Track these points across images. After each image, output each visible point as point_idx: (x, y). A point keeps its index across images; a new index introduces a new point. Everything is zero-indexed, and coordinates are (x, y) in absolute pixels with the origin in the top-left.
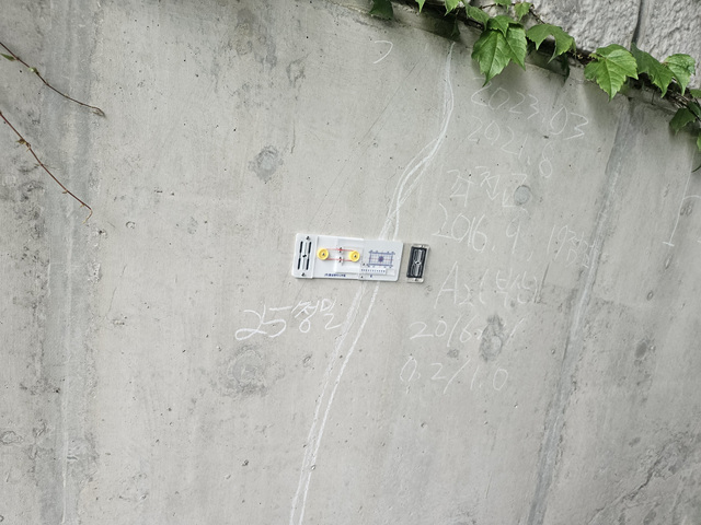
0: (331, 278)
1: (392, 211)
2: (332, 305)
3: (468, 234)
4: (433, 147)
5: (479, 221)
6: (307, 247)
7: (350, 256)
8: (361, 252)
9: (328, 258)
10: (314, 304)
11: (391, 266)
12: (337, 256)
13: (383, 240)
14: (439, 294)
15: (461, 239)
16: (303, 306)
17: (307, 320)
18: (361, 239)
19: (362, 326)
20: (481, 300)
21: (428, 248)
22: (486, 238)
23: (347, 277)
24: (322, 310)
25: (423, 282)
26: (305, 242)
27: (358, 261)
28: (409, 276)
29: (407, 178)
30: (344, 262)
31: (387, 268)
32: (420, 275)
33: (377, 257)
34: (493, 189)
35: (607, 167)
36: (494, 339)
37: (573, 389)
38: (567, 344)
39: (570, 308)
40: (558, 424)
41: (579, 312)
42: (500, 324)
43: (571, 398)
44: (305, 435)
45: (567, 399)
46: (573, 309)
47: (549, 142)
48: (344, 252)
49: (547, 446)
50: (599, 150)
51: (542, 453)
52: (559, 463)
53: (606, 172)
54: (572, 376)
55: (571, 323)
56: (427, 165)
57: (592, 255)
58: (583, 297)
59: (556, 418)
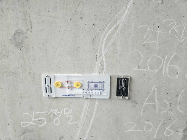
0: (66, 97)
1: (100, 57)
2: (70, 111)
3: (162, 67)
4: (124, 12)
5: (171, 58)
6: (49, 81)
7: (74, 85)
8: (82, 82)
9: (62, 87)
10: (59, 110)
11: (104, 90)
12: (67, 85)
13: (96, 74)
14: (144, 106)
15: (157, 71)
16: (54, 112)
17: (57, 119)
18: (81, 75)
19: (91, 123)
20: (179, 110)
21: (129, 78)
22: (178, 68)
23: (76, 96)
24: (65, 114)
25: (129, 99)
26: (47, 78)
27: (80, 88)
28: (118, 95)
29: (107, 35)
30: (71, 88)
31: (101, 91)
32: (126, 94)
33: (93, 84)
34: (180, 34)
48: (71, 83)
56: (121, 25)
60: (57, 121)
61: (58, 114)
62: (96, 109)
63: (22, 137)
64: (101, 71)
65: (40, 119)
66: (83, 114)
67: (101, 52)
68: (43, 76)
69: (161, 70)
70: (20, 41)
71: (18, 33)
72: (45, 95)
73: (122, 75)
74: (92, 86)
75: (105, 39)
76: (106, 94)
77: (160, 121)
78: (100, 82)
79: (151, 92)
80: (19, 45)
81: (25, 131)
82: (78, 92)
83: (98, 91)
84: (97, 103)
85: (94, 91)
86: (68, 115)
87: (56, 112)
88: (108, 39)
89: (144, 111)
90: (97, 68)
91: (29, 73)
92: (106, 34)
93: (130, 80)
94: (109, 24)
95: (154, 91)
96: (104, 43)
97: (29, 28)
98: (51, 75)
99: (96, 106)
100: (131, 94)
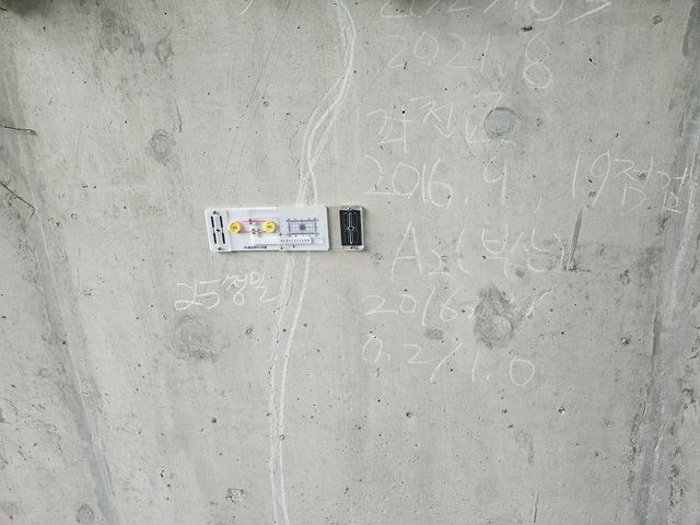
0: (251, 250)
2: (262, 278)
3: (420, 187)
4: (339, 89)
5: (434, 169)
6: (218, 221)
7: (264, 227)
8: (276, 221)
9: (242, 231)
10: (243, 277)
11: (317, 234)
12: (250, 228)
13: (302, 205)
14: (394, 263)
15: (412, 193)
16: (232, 280)
17: (239, 292)
18: (275, 208)
19: (301, 299)
20: (462, 268)
21: (360, 209)
22: (450, 188)
23: (268, 249)
24: (252, 283)
25: (365, 250)
26: (214, 216)
27: (275, 231)
28: (343, 244)
29: (313, 132)
30: (260, 232)
31: (313, 236)
32: (358, 242)
33: (297, 225)
34: (445, 124)
35: (686, 44)
36: (497, 320)
37: (688, 401)
38: (657, 331)
39: (649, 276)
40: (662, 447)
41: (675, 284)
42: (502, 300)
43: (686, 414)
44: (266, 403)
45: (676, 414)
46: (656, 279)
47: (534, 35)
48: (258, 223)
49: (647, 478)
50: (657, 20)
51: (636, 484)
52: (678, 506)
53: (685, 52)
54: (680, 381)
55: (659, 300)
56: (336, 112)
57: (686, 191)
58: (680, 259)
59: (656, 439)
60: (239, 297)
61: (241, 284)
62: (307, 271)
63: (179, 330)
64: (309, 198)
65: (207, 294)
66: (285, 282)
67: (306, 163)
68: (208, 213)
69: (418, 193)
70: (163, 150)
71: (159, 136)
72: (213, 247)
73: (348, 204)
75: (312, 138)
76: (322, 243)
77: (429, 291)
78: (309, 220)
79: (405, 235)
80: (162, 157)
81: (184, 318)
82: (271, 239)
83: (306, 237)
84: (308, 259)
85: (300, 237)
86: (257, 285)
87: (235, 280)
88: (317, 139)
89: (396, 273)
90: (302, 194)
91: (184, 208)
92: (312, 129)
93: (364, 215)
94: (315, 112)
95: (411, 234)
96: (310, 146)
97: (177, 126)
98: (222, 211)
99: (307, 266)
100: (368, 241)
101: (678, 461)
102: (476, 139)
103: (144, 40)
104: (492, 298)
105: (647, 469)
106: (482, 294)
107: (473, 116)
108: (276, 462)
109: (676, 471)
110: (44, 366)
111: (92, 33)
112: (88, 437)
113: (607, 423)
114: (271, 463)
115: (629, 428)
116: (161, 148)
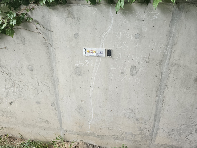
0: (91, 56)
4: (109, 28)
5: (125, 43)
6: (85, 50)
7: (93, 52)
8: (96, 51)
9: (89, 52)
14: (116, 60)
18: (96, 48)
19: (99, 65)
20: (128, 62)
22: (128, 47)
23: (94, 56)
25: (111, 57)
28: (107, 56)
30: (92, 53)
31: (102, 54)
32: (110, 55)
33: (100, 52)
34: (128, 35)
35: (170, 25)
36: (134, 71)
37: (166, 87)
38: (162, 75)
39: (161, 65)
40: (161, 96)
41: (165, 66)
42: (135, 67)
43: (166, 90)
44: (90, 85)
45: (164, 90)
46: (162, 65)
47: (144, 22)
48: (92, 51)
49: (158, 101)
50: (165, 21)
51: (156, 102)
52: (163, 107)
53: (169, 26)
54: (165, 84)
55: (162, 69)
56: (109, 32)
57: (168, 50)
58: (166, 62)
59: (160, 94)
60: (87, 64)
62: (100, 60)
63: (75, 70)
64: (102, 47)
65: (81, 63)
66: (96, 62)
67: (102, 41)
68: (83, 48)
69: (122, 47)
71: (76, 34)
72: (83, 55)
73: (109, 49)
74: (99, 52)
76: (104, 55)
77: (122, 65)
80: (76, 38)
81: (77, 68)
82: (94, 54)
84: (101, 58)
86: (91, 62)
87: (87, 61)
88: (105, 36)
89: (117, 62)
91: (79, 47)
93: (112, 51)
94: (105, 32)
95: (120, 55)
96: (103, 38)
97: (79, 32)
98: (86, 48)
100: (112, 55)
101: (164, 98)
102: (133, 39)
103: (75, 17)
104: (133, 67)
105: (158, 100)
106: (132, 66)
107: (133, 35)
108: (91, 96)
109: (163, 100)
110: (49, 75)
111: (66, 14)
112: (55, 89)
113: (152, 91)
114: (90, 96)
115: (156, 92)
116: (76, 36)
